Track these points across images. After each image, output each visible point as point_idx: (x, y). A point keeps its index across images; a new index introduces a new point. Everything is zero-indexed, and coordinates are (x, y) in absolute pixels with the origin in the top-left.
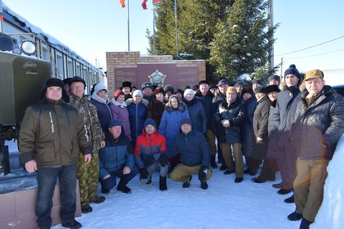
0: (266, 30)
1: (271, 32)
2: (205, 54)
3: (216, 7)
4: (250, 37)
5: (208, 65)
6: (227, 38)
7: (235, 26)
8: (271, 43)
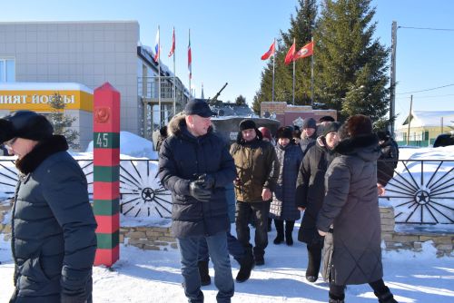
0: (387, 86)
1: (392, 88)
2: (338, 106)
3: (347, 69)
4: (373, 95)
5: (339, 115)
6: (356, 95)
7: (362, 87)
8: (393, 96)
